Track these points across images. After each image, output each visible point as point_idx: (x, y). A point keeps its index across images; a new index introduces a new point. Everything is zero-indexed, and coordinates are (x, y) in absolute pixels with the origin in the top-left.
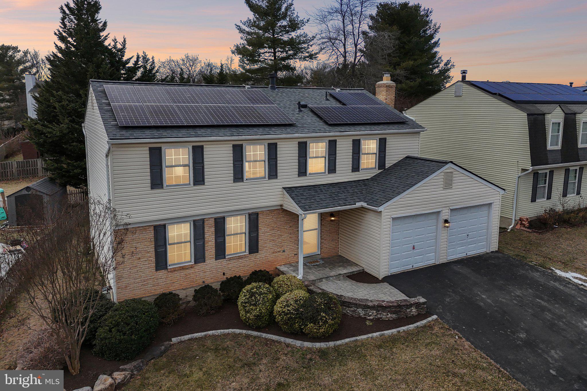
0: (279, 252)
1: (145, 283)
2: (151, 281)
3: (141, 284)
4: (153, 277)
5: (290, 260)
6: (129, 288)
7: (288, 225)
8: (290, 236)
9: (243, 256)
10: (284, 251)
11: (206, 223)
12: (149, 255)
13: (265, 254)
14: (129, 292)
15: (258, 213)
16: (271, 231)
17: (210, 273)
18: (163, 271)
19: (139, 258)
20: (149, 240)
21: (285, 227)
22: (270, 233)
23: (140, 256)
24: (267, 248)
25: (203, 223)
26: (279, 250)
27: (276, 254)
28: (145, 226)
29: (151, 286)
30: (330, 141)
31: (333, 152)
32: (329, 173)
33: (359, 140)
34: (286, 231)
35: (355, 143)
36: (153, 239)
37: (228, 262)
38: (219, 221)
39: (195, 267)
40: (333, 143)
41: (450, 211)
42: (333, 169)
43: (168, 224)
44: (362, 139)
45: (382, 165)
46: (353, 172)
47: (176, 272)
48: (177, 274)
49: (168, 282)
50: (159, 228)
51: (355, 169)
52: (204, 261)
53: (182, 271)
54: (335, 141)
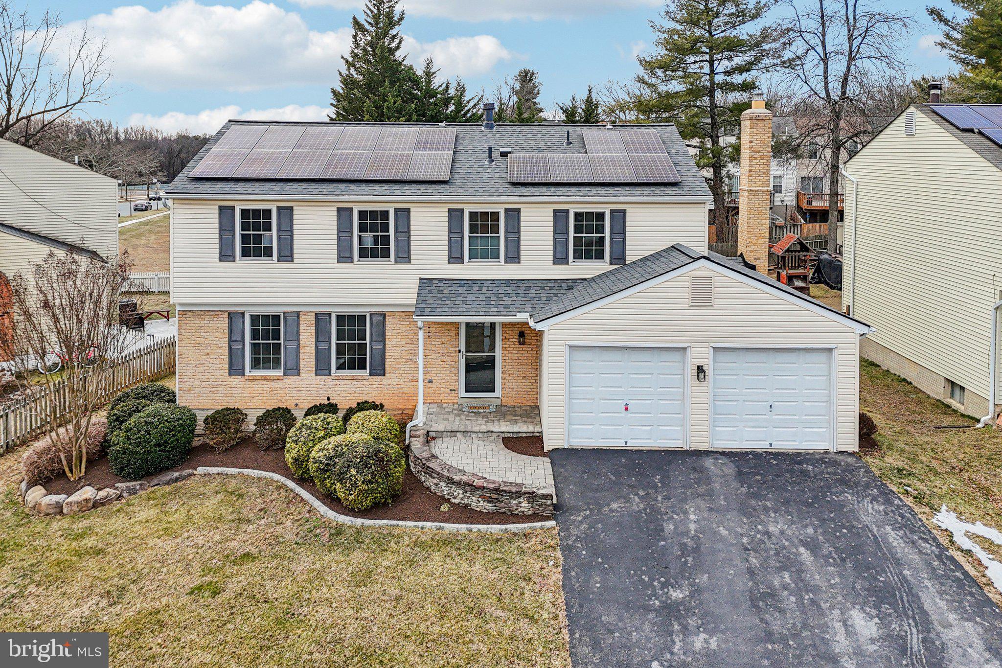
1: (214, 389)
2: (222, 389)
3: (209, 389)
4: (225, 383)
5: (441, 398)
6: (193, 392)
7: (438, 340)
8: (441, 358)
9: (359, 378)
10: (431, 381)
11: (302, 318)
12: (220, 351)
13: (397, 380)
14: (193, 398)
15: (385, 315)
16: (408, 345)
17: (306, 392)
18: (239, 377)
19: (208, 354)
20: (222, 331)
21: (433, 343)
22: (406, 349)
23: (208, 351)
24: (401, 372)
25: (298, 317)
27: (417, 384)
28: (217, 311)
29: (222, 395)
30: (507, 211)
31: (514, 229)
32: (506, 262)
33: (567, 212)
34: (435, 349)
35: (560, 216)
36: (227, 331)
37: (337, 382)
38: (321, 319)
39: (285, 381)
40: (514, 214)
41: (712, 350)
42: (514, 257)
43: (249, 312)
44: (573, 210)
45: (619, 258)
46: (554, 264)
47: (256, 382)
48: (258, 386)
49: (246, 395)
50: (234, 317)
51: (560, 259)
52: (299, 374)
53: (265, 382)
54: (518, 211)
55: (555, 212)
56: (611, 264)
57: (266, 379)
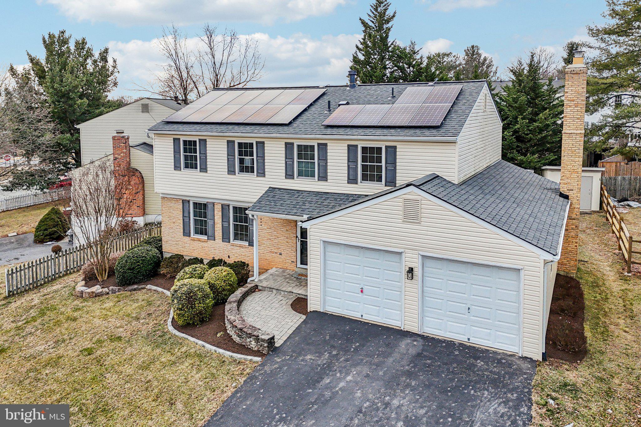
0: (276, 253)
1: (177, 243)
2: (180, 243)
3: (175, 243)
4: (182, 240)
5: (287, 266)
7: (284, 228)
8: (286, 240)
9: (244, 246)
10: (281, 254)
11: (216, 206)
12: (179, 222)
14: (168, 246)
16: (268, 229)
17: (218, 251)
18: (188, 238)
19: (174, 223)
20: (180, 210)
21: (282, 230)
22: (268, 231)
23: (174, 221)
24: (265, 246)
25: (214, 205)
26: (275, 251)
27: (273, 254)
28: (177, 199)
29: (181, 246)
30: (319, 145)
31: (324, 158)
32: (318, 180)
33: (356, 146)
34: (282, 233)
35: (352, 149)
36: (182, 210)
37: (232, 247)
38: (225, 208)
39: (208, 243)
40: (323, 147)
41: (420, 257)
42: (323, 177)
43: (192, 200)
44: (360, 145)
45: (391, 181)
46: (348, 183)
47: (196, 242)
48: (196, 244)
49: (191, 248)
50: (185, 202)
51: (352, 180)
52: (214, 240)
53: (199, 242)
54: (326, 145)
55: (349, 146)
56: (386, 186)
57: (199, 240)
